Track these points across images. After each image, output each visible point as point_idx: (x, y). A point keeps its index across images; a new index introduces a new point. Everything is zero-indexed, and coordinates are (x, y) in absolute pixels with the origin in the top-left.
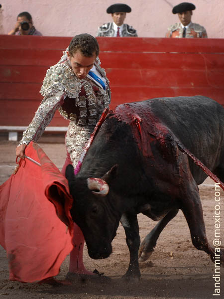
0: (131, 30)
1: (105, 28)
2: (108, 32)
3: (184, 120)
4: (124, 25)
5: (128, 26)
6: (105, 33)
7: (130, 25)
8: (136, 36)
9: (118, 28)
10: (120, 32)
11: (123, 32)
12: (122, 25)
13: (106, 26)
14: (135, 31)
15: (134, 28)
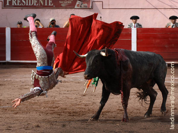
0: (140, 25)
1: (130, 25)
2: (131, 27)
3: (137, 59)
4: (137, 23)
5: (138, 24)
6: (130, 27)
7: (139, 23)
8: (141, 27)
9: (135, 25)
10: (135, 26)
11: (136, 26)
12: (136, 24)
13: (130, 24)
14: (141, 25)
15: (141, 24)
